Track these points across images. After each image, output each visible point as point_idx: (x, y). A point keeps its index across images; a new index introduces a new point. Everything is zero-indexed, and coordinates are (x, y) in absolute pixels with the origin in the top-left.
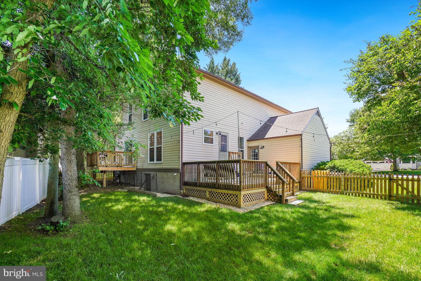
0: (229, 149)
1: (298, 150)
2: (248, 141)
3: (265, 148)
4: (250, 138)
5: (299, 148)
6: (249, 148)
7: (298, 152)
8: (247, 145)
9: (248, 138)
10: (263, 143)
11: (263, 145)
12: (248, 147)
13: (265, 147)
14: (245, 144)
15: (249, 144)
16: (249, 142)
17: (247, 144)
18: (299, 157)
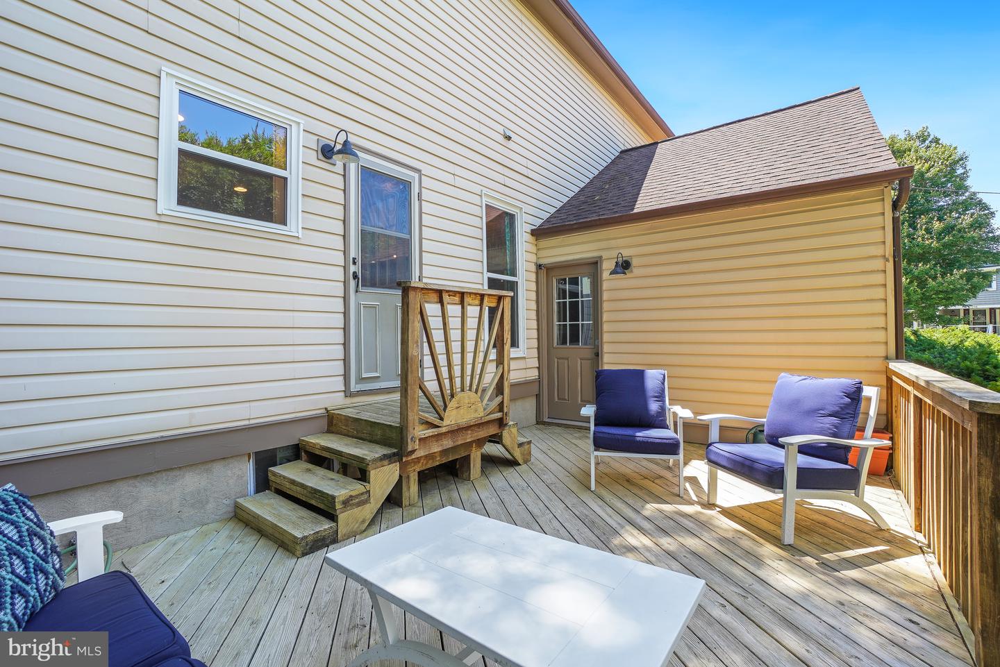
0: (427, 271)
1: (879, 278)
2: (539, 233)
3: (636, 271)
4: (548, 220)
5: (879, 264)
6: (543, 273)
7: (879, 293)
8: (533, 258)
9: (538, 222)
10: (620, 242)
11: (626, 253)
12: (539, 267)
13: (634, 262)
14: (525, 253)
15: (543, 253)
16: (545, 243)
17: (534, 249)
18: (880, 322)
